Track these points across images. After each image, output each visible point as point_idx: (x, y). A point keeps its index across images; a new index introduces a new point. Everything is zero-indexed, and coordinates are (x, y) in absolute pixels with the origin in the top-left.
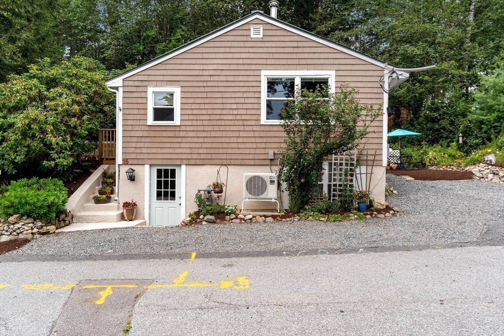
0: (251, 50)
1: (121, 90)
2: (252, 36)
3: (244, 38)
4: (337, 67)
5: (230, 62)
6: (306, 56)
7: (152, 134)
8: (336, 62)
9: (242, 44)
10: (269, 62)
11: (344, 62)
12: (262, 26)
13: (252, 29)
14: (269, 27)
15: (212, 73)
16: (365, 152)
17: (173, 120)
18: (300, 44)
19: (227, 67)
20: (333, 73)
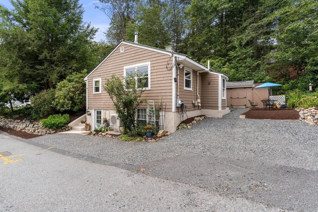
0: (121, 58)
1: (87, 81)
2: (121, 52)
3: (118, 53)
4: (151, 60)
5: (114, 65)
6: (139, 56)
7: (94, 97)
8: (151, 57)
9: (118, 56)
10: (127, 62)
11: (154, 56)
12: (123, 46)
13: (121, 49)
14: (126, 46)
15: (109, 70)
16: (164, 104)
17: (99, 91)
18: (137, 51)
19: (113, 67)
20: (149, 63)
